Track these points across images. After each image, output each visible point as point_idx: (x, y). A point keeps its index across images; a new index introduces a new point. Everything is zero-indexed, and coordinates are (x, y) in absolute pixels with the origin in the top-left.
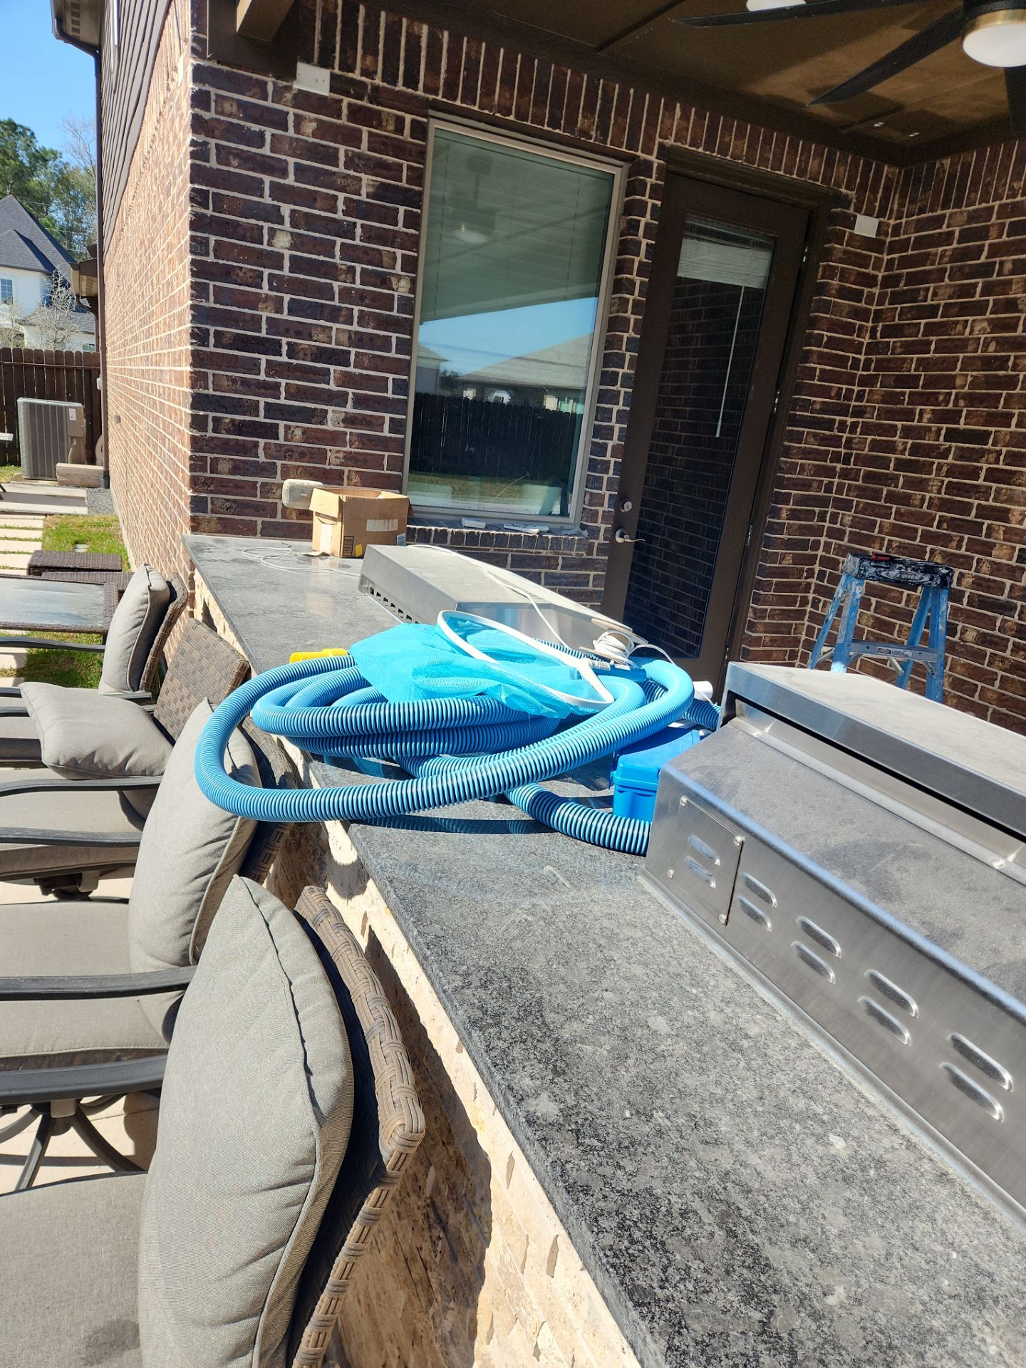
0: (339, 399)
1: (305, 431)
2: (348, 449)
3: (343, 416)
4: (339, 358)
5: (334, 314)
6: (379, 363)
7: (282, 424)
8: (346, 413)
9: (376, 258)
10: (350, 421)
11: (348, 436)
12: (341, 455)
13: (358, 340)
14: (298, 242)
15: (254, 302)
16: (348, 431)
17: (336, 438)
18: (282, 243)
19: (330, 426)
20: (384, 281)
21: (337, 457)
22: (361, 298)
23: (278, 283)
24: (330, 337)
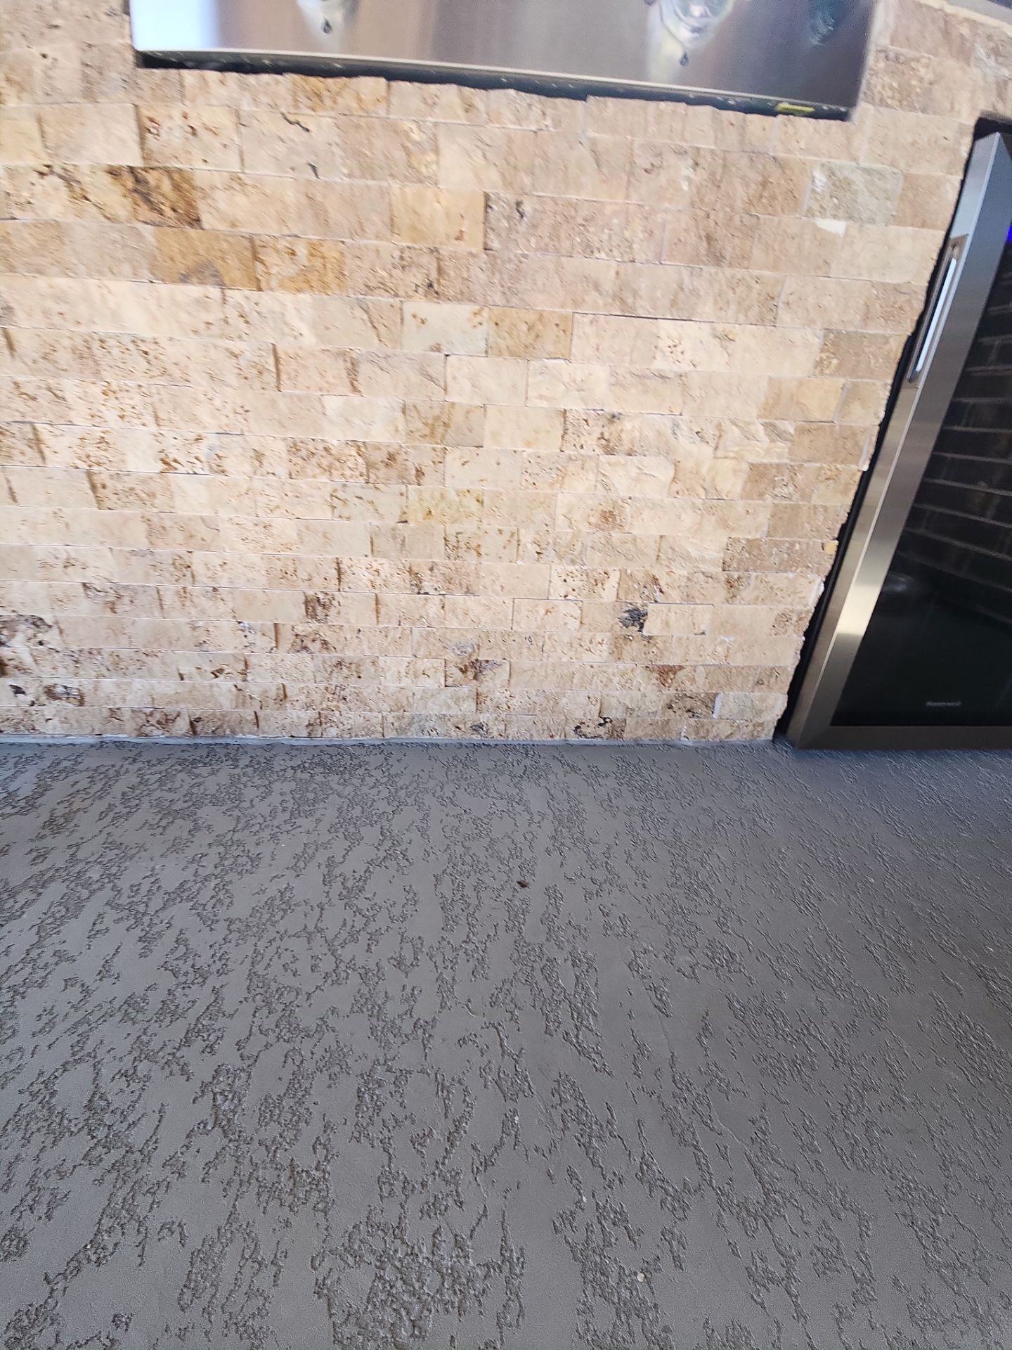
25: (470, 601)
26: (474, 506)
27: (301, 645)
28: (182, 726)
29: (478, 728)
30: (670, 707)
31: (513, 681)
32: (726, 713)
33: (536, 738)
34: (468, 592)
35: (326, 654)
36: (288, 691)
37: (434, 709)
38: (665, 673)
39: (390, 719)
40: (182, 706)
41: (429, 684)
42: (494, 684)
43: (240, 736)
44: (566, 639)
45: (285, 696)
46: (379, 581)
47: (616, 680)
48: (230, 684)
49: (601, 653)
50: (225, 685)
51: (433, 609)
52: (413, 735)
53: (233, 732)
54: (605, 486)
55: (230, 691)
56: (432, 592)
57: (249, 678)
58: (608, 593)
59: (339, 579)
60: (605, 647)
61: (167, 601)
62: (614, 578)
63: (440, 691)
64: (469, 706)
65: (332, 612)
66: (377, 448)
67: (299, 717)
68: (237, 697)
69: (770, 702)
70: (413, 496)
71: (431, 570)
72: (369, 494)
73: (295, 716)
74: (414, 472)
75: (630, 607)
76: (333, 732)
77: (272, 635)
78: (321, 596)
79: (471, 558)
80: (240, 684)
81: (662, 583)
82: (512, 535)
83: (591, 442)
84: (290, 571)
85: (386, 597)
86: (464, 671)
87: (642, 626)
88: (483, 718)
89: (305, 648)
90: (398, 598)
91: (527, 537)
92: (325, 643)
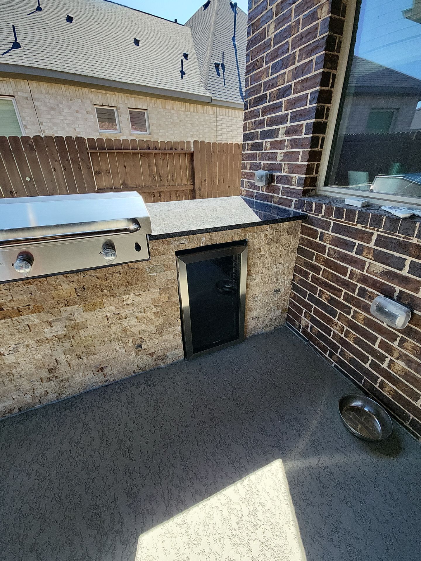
1: (271, 143)
2: (286, 150)
3: (285, 130)
5: (288, 61)
7: (264, 141)
8: (287, 127)
10: (288, 132)
11: (286, 142)
12: (282, 155)
14: (277, 24)
15: (260, 76)
16: (286, 138)
17: (281, 145)
18: (272, 31)
19: (280, 138)
21: (281, 156)
24: (284, 80)
25: (95, 356)
26: (90, 338)
27: (49, 380)
28: (16, 410)
29: (106, 381)
30: (156, 360)
31: (112, 368)
32: (170, 357)
33: (123, 378)
34: (94, 354)
35: (57, 380)
36: (48, 391)
37: (93, 381)
38: (152, 354)
39: (81, 388)
40: (15, 406)
41: (89, 377)
42: (108, 371)
43: (35, 407)
44: (123, 356)
45: (47, 393)
46: (68, 360)
47: (140, 360)
48: (30, 396)
49: (133, 355)
50: (28, 396)
51: (85, 360)
52: (88, 389)
53: (33, 406)
54: (122, 325)
55: (30, 397)
56: (84, 358)
57: (35, 392)
58: (131, 343)
59: (57, 363)
60: (134, 354)
61: (6, 384)
62: (131, 341)
63: (93, 377)
64: (102, 378)
65: (57, 370)
66: (61, 335)
67: (53, 396)
68: (32, 398)
69: (180, 351)
70: (73, 341)
71: (82, 353)
72: (61, 344)
73: (51, 396)
74: (72, 337)
75: (137, 345)
76: (64, 396)
77: (40, 380)
78: (53, 368)
79: (92, 348)
80: (33, 395)
81: (143, 338)
82: (102, 340)
83: (115, 319)
84: (42, 365)
85: (71, 362)
86: (98, 371)
87: (142, 348)
88: (107, 379)
89: (51, 380)
90: (75, 361)
91: (106, 340)
92: (56, 377)
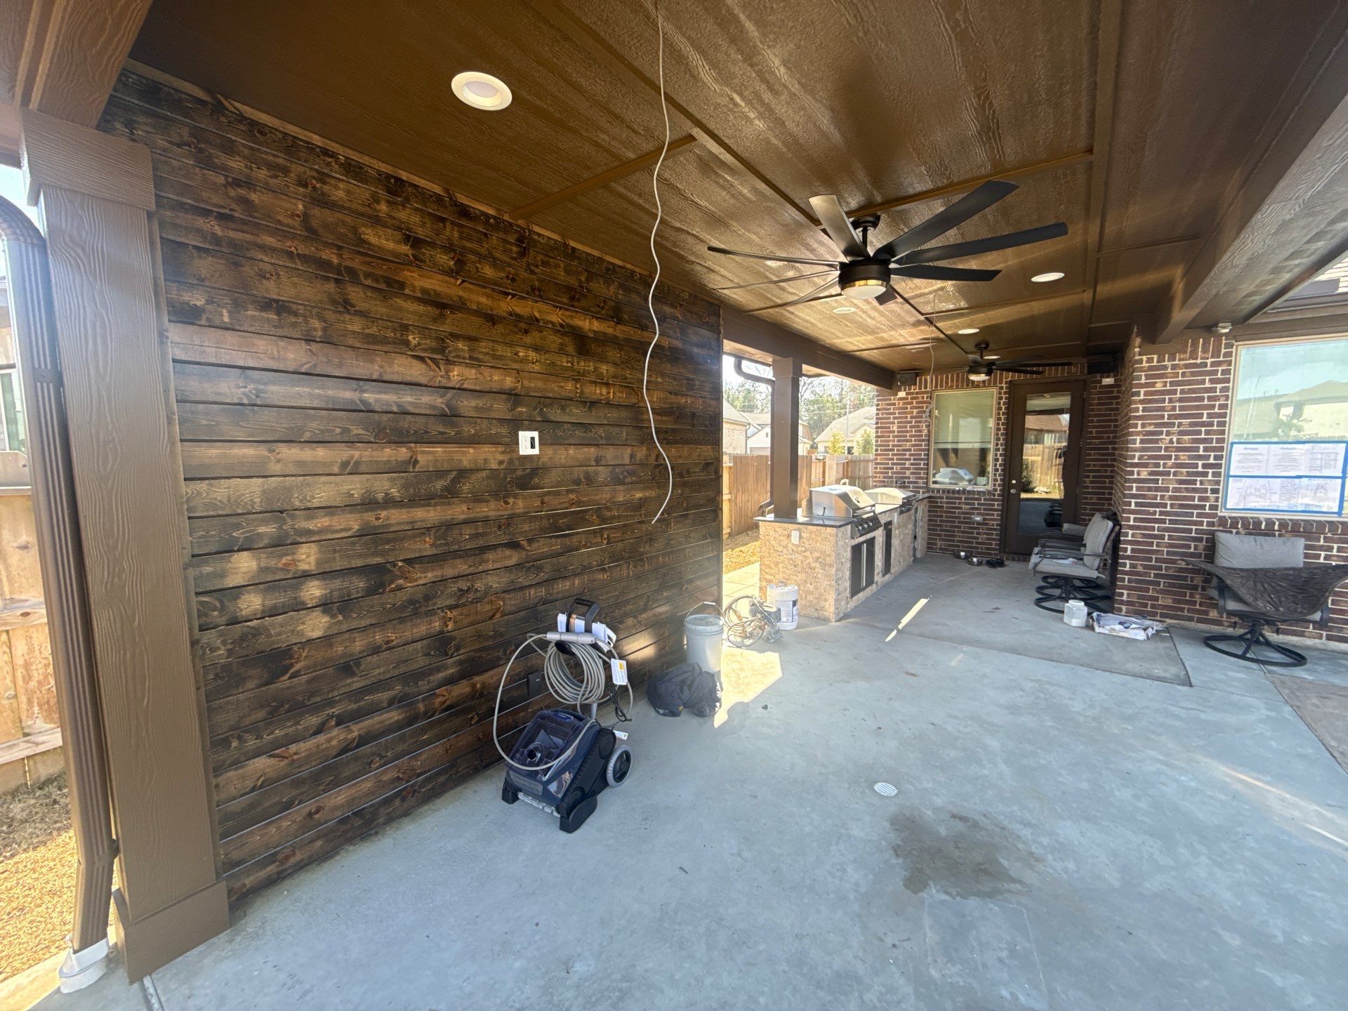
0: (909, 459)
4: (910, 450)
5: (907, 441)
6: (919, 450)
9: (918, 427)
13: (914, 445)
14: (899, 427)
15: (888, 441)
17: (908, 469)
18: (895, 428)
20: (921, 431)
22: (914, 436)
23: (894, 436)
